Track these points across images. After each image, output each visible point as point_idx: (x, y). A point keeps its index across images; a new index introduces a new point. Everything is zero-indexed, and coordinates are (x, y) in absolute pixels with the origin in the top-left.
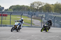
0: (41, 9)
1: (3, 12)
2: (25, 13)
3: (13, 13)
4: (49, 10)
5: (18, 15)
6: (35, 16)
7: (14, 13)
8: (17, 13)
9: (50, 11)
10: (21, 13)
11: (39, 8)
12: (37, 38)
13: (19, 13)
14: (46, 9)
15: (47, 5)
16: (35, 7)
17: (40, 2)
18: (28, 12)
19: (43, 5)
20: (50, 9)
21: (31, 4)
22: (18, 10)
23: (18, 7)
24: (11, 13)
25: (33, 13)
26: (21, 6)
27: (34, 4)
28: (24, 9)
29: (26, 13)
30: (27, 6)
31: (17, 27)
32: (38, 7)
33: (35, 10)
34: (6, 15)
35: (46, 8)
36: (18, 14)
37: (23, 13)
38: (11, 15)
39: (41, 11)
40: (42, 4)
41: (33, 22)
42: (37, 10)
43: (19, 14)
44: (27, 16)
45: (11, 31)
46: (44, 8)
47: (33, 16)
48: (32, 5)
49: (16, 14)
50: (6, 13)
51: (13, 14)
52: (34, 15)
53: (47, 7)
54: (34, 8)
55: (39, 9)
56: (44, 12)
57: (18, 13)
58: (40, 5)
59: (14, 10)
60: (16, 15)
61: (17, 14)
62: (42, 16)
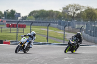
0: (79, 17)
1: (19, 22)
2: (54, 23)
3: (34, 22)
4: (92, 17)
5: (43, 26)
6: (70, 27)
7: (36, 22)
8: (41, 22)
9: (93, 19)
10: (47, 22)
11: (76, 15)
12: (73, 63)
13: (45, 22)
14: (88, 16)
15: (89, 9)
16: (70, 13)
17: (78, 5)
18: (59, 20)
19: (82, 10)
20: (94, 16)
21: (64, 8)
22: (42, 18)
23: (42, 13)
24: (32, 22)
25: (67, 23)
26: (48, 11)
27: (68, 9)
28: (52, 16)
29: (56, 23)
30: (57, 11)
31: (24, 46)
32: (74, 13)
33: (70, 18)
34: (24, 26)
35: (88, 14)
36: (43, 24)
37: (51, 23)
38: (31, 25)
39: (80, 20)
40: (82, 8)
41: (66, 37)
42: (73, 18)
43: (45, 24)
44: (58, 28)
45: (16, 52)
46: (84, 14)
47: (67, 28)
48: (66, 9)
49: (39, 24)
50: (23, 22)
51: (35, 24)
52: (69, 25)
53: (90, 13)
54: (68, 15)
55: (77, 17)
56: (84, 20)
57: (43, 22)
58: (77, 10)
59: (37, 17)
60: (40, 26)
61: (41, 24)
62: (81, 28)
